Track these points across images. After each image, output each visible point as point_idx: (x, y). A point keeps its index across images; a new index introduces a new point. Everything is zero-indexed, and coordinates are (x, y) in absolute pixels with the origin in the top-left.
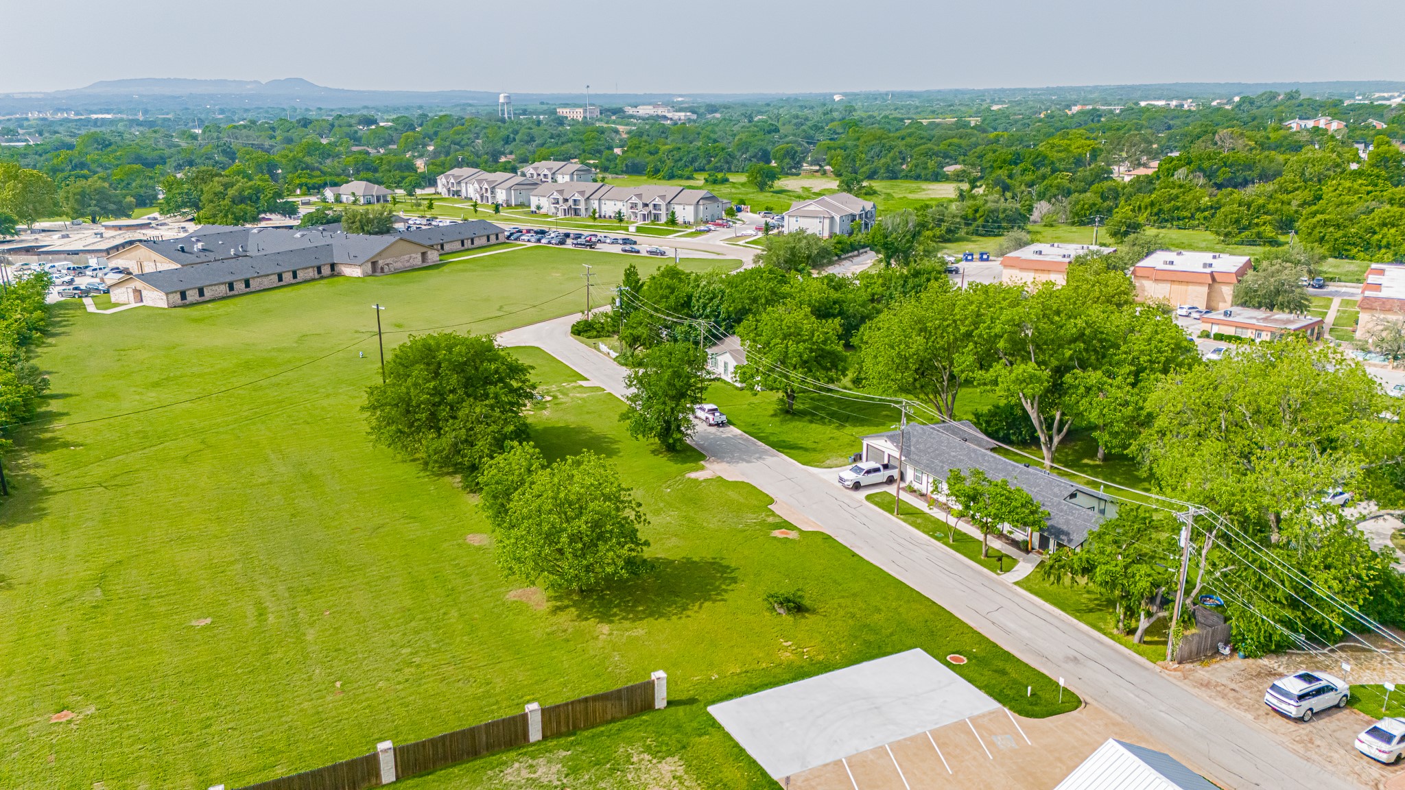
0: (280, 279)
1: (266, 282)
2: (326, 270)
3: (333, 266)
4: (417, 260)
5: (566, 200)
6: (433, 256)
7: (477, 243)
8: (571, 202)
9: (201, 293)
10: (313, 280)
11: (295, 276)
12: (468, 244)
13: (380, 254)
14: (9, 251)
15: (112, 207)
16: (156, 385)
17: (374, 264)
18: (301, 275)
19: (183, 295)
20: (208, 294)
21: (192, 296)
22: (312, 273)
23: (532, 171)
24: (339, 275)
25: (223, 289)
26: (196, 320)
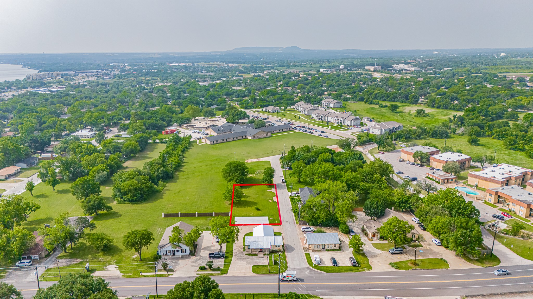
0: (234, 139)
1: (231, 140)
2: (244, 137)
3: (246, 136)
4: (265, 135)
5: (319, 116)
6: (269, 134)
7: (284, 130)
8: (320, 117)
9: (217, 142)
10: (241, 139)
11: (237, 138)
12: (281, 131)
13: (256, 134)
14: (189, 126)
15: (212, 114)
16: (200, 162)
17: (254, 136)
18: (238, 138)
19: (213, 142)
20: (218, 142)
21: (215, 142)
22: (241, 138)
23: (324, 102)
24: (247, 138)
25: (221, 141)
26: (214, 148)
